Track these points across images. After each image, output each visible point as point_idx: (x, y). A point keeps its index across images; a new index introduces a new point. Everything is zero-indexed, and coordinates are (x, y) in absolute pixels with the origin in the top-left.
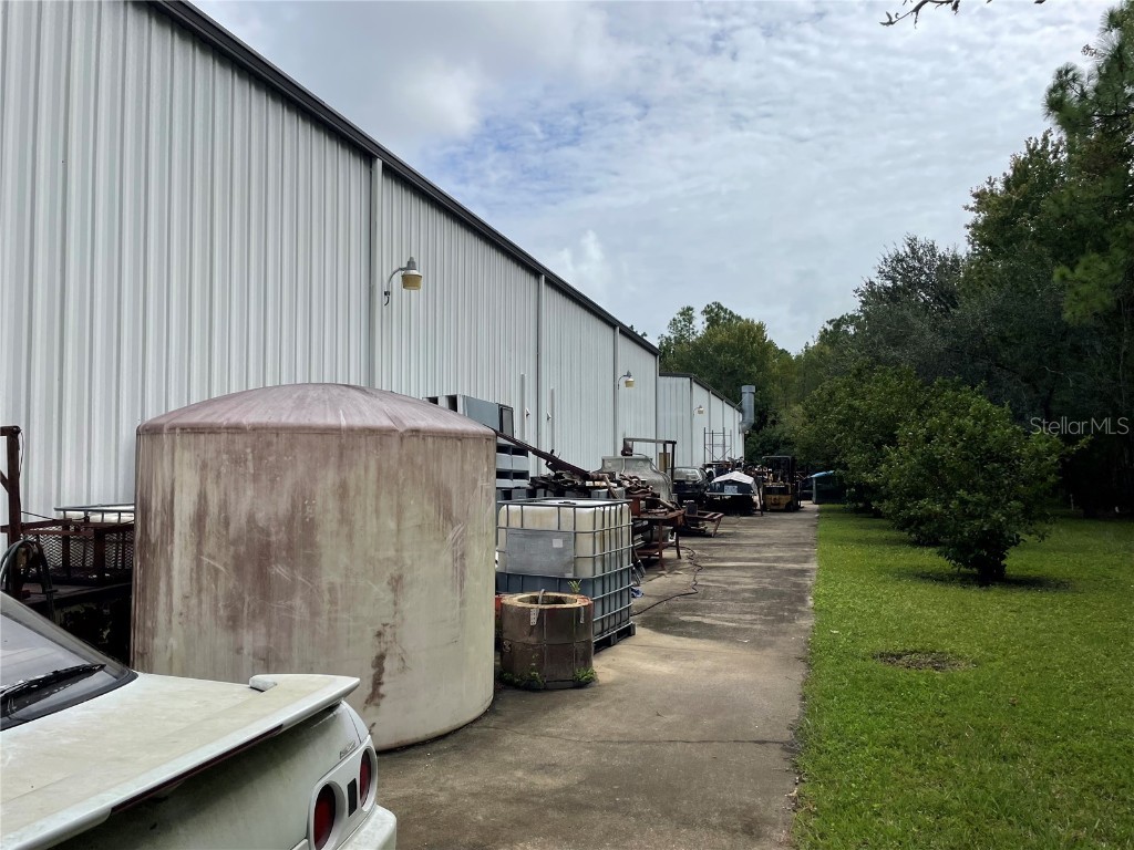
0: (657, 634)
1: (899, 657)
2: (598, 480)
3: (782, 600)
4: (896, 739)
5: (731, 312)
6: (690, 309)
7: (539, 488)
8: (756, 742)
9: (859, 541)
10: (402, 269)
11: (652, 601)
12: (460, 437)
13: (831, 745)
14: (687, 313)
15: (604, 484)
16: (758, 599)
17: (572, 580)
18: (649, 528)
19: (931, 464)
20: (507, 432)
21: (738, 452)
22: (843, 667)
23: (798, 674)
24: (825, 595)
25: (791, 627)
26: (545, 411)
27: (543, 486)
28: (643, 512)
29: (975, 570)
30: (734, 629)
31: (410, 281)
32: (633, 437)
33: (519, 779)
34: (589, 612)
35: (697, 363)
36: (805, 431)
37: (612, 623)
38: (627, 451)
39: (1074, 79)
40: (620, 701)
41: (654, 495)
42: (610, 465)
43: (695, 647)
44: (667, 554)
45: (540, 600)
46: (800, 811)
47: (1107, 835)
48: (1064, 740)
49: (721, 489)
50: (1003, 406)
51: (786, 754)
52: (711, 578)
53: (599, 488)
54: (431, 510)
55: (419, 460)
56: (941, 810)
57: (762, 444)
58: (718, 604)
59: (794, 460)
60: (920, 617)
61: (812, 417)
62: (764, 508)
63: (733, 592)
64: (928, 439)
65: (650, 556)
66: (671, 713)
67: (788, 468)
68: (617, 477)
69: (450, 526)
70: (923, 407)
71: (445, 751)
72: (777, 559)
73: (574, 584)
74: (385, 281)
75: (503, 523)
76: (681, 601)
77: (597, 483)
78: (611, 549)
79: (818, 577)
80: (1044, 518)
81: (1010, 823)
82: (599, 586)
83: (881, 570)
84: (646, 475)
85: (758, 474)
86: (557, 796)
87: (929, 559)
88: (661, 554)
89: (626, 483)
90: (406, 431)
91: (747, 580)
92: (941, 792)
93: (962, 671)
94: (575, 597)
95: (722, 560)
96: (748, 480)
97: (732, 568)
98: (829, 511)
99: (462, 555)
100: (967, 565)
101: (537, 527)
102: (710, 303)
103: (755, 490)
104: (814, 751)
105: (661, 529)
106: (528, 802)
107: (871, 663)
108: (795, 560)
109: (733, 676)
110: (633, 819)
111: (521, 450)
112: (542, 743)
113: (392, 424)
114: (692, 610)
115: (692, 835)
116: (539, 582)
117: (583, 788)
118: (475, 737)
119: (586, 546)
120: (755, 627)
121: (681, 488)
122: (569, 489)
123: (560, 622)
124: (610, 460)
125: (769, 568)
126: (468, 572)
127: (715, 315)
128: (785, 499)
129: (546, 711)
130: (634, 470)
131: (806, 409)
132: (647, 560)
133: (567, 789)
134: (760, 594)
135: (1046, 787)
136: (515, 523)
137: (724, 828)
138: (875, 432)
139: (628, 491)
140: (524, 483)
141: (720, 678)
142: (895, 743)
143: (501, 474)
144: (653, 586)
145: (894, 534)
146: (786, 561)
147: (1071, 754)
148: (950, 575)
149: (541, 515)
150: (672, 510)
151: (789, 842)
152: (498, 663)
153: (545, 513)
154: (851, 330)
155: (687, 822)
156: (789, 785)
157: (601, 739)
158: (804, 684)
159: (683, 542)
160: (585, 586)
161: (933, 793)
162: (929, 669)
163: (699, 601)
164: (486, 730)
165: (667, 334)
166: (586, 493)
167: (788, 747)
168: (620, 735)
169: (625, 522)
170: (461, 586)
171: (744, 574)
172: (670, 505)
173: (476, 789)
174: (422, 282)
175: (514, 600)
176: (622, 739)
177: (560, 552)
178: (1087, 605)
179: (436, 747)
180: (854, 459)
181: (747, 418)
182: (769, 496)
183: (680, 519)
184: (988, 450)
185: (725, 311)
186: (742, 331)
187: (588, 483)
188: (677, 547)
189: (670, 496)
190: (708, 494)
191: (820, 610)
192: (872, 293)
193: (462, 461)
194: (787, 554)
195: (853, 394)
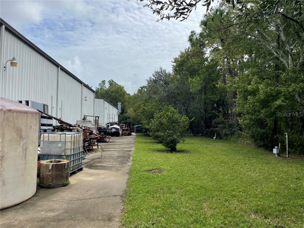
0: (89, 169)
1: (151, 171)
2: (75, 127)
3: (124, 158)
4: (148, 191)
5: (116, 83)
6: (104, 81)
7: (56, 129)
8: (113, 196)
9: (145, 143)
10: (11, 60)
11: (89, 160)
12: (26, 113)
13: (132, 194)
14: (104, 82)
15: (76, 128)
16: (118, 158)
17: (64, 155)
18: (90, 140)
19: (161, 124)
20: (46, 112)
21: (116, 120)
22: (137, 174)
23: (127, 177)
24: (135, 156)
25: (126, 165)
26: (59, 106)
27: (57, 128)
28: (88, 136)
29: (170, 149)
30: (111, 167)
31: (13, 64)
32: (87, 115)
33: (43, 214)
34: (69, 164)
35: (106, 96)
36: (133, 115)
37: (76, 167)
38: (84, 119)
39: (194, 34)
40: (77, 189)
41: (91, 131)
42: (79, 123)
43: (100, 172)
44: (94, 147)
45: (53, 162)
46: (123, 212)
47: (192, 209)
48: (185, 188)
49: (111, 130)
50: (177, 110)
51: (121, 198)
52: (106, 153)
53: (75, 129)
54: (15, 135)
55: (11, 119)
56: (157, 207)
57: (123, 118)
58: (108, 160)
59: (130, 122)
60: (157, 161)
61: (135, 111)
62: (122, 135)
63: (112, 157)
64: (161, 117)
65: (90, 148)
66: (91, 191)
67: (129, 124)
68: (81, 126)
69: (22, 140)
70: (160, 109)
71: (18, 209)
72: (124, 148)
73: (64, 157)
74: (4, 63)
75: (42, 139)
76: (97, 160)
77: (74, 128)
78: (77, 146)
79: (134, 152)
80: (185, 136)
81: (172, 209)
82: (72, 157)
83: (150, 149)
84: (89, 125)
85: (121, 126)
86: (54, 218)
87: (160, 146)
88: (93, 148)
89: (83, 128)
90: (7, 110)
91: (116, 153)
92: (157, 203)
93: (165, 173)
94: (64, 160)
95: (110, 149)
96: (118, 127)
97: (112, 150)
98: (138, 135)
99: (26, 149)
100: (168, 148)
101: (53, 140)
102: (110, 80)
103: (120, 130)
104: (128, 197)
105: (93, 141)
106: (44, 221)
107: (144, 173)
108: (129, 148)
109: (110, 179)
110: (77, 222)
111: (50, 118)
112: (51, 203)
113: (1, 108)
114: (100, 162)
115: (93, 223)
116: (53, 157)
117: (62, 214)
118: (29, 204)
119: (68, 146)
120: (117, 166)
121: (100, 130)
122: (65, 129)
123: (59, 168)
124: (79, 121)
125: (122, 150)
126: (28, 154)
127: (111, 83)
128: (128, 132)
129: (53, 194)
130: (86, 124)
131: (133, 109)
132: (88, 149)
133: (58, 215)
134: (119, 157)
135: (180, 199)
136: (46, 139)
137: (103, 220)
138: (149, 115)
139: (84, 130)
140: (51, 128)
141: (106, 180)
142: (148, 192)
143: (43, 125)
144: (90, 156)
145: (153, 141)
146: (127, 148)
147: (186, 191)
148: (164, 150)
149: (55, 137)
150: (96, 135)
151: (119, 221)
152: (39, 181)
153: (57, 136)
154: (145, 90)
155: (92, 220)
156: (121, 206)
157: (69, 200)
158: (128, 179)
159: (99, 144)
160: (68, 157)
161: (155, 204)
162: (158, 173)
163: (102, 160)
164: (33, 201)
165: (98, 87)
166: (71, 130)
167: (122, 196)
168: (75, 198)
169: (81, 139)
170: (25, 158)
171: (115, 152)
172: (96, 134)
173: (27, 219)
174: (18, 65)
175: (44, 162)
176: (76, 199)
177: (60, 147)
178: (192, 156)
179: (15, 208)
180: (144, 122)
181: (119, 111)
182: (124, 131)
183: (99, 138)
184: (173, 120)
185: (114, 82)
186: (118, 88)
187: (71, 128)
188: (97, 145)
189: (96, 131)
190: (107, 131)
191: (134, 160)
192: (150, 81)
193: (27, 120)
194: (127, 146)
195: (145, 106)
